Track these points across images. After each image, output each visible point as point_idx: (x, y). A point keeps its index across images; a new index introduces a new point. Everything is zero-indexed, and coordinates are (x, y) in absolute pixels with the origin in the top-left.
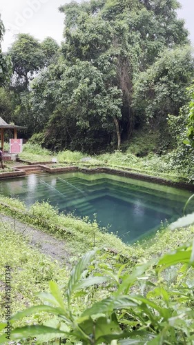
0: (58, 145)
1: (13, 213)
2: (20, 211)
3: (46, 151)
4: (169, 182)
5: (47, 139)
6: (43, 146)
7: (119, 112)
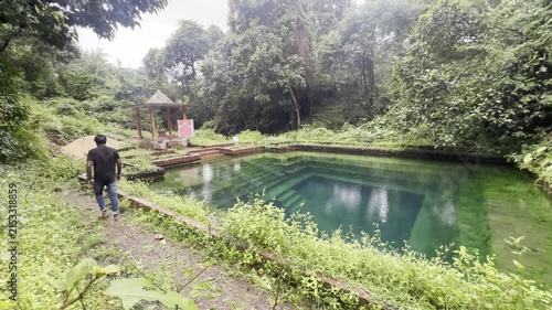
4: (389, 152)
7: (303, 81)
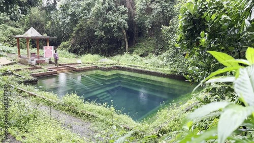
0: (81, 50)
1: (49, 104)
2: (54, 101)
3: (72, 55)
5: (73, 46)
6: (70, 51)
7: (126, 25)
